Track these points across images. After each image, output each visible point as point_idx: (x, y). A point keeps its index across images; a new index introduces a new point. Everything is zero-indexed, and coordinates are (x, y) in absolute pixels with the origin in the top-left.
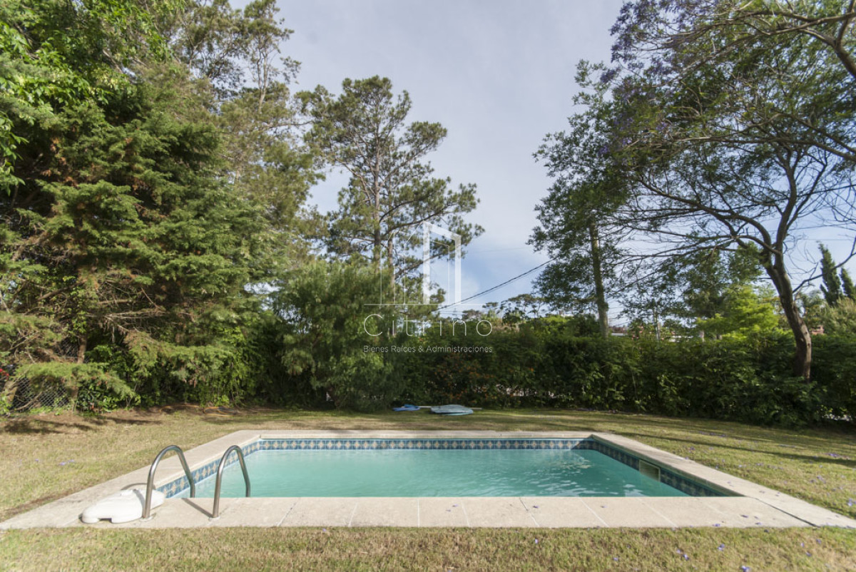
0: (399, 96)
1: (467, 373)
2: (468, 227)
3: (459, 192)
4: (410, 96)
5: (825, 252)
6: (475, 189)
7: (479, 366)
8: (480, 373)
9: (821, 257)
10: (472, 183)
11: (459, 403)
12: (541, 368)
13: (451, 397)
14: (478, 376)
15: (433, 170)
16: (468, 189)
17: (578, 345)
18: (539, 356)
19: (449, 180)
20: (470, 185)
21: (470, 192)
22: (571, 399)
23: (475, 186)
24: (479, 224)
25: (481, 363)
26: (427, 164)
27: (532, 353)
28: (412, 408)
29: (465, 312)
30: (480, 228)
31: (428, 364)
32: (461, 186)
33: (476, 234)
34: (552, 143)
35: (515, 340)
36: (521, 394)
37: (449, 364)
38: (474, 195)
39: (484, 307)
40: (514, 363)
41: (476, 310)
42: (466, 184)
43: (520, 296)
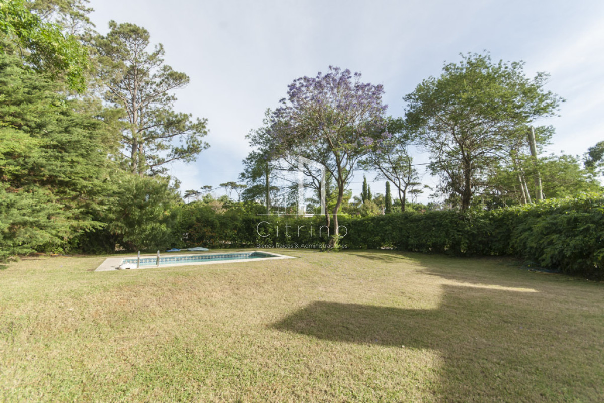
0: (156, 46)
1: (205, 233)
2: (199, 142)
3: (196, 122)
4: (163, 47)
5: (365, 179)
6: (207, 122)
7: (211, 230)
8: (211, 232)
9: (363, 181)
10: (205, 118)
11: (200, 246)
12: (239, 230)
13: (196, 244)
14: (210, 234)
15: (176, 99)
16: (203, 121)
17: (256, 220)
18: (239, 225)
19: (191, 115)
20: (203, 119)
21: (203, 123)
22: (251, 243)
23: (207, 120)
24: (207, 142)
25: (212, 228)
26: (173, 95)
27: (236, 223)
28: (176, 250)
29: (187, 191)
30: (207, 144)
31: (184, 229)
32: (198, 119)
33: (205, 148)
34: (254, 134)
35: (228, 217)
36: (230, 243)
37: (195, 229)
38: (206, 125)
39: (202, 188)
40: (227, 228)
41: (195, 190)
42: (201, 118)
43: (228, 183)
